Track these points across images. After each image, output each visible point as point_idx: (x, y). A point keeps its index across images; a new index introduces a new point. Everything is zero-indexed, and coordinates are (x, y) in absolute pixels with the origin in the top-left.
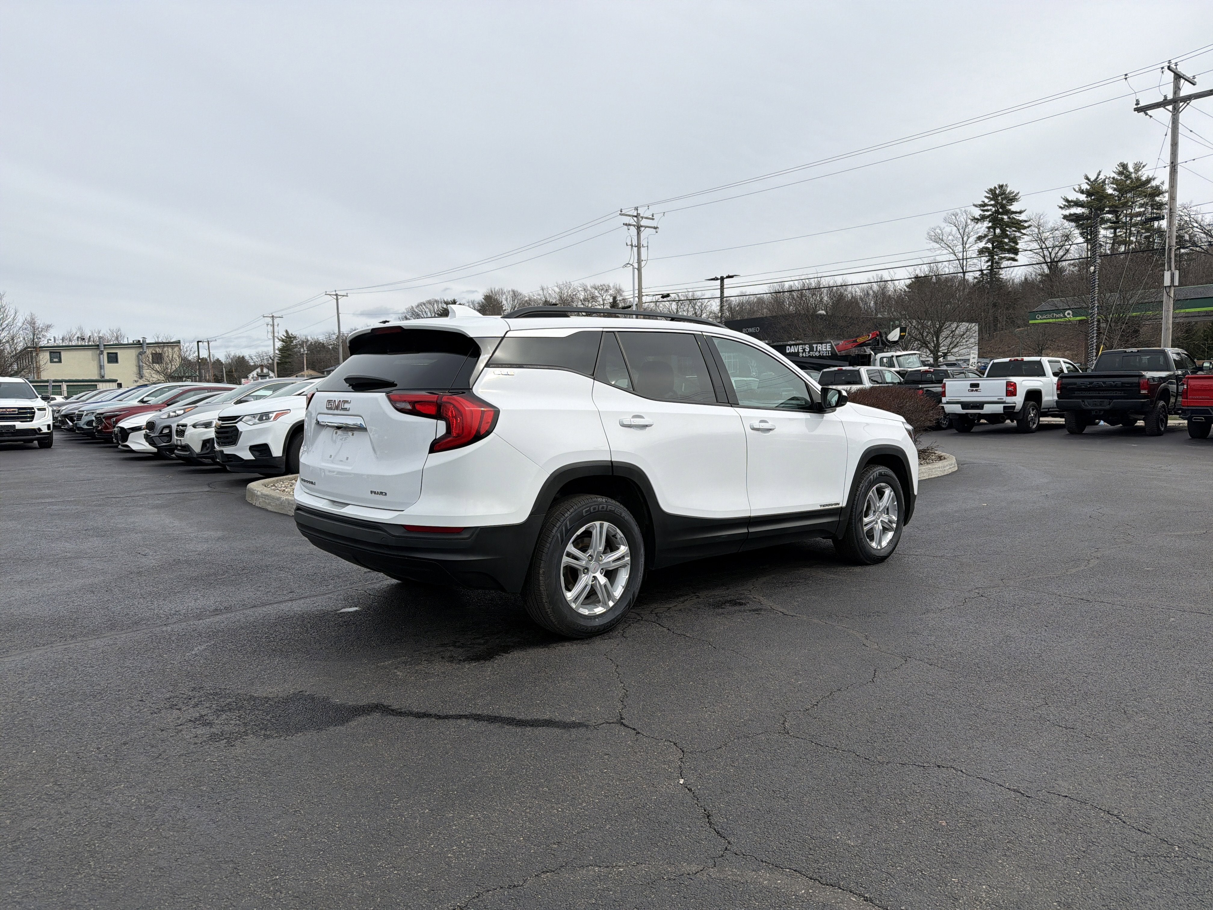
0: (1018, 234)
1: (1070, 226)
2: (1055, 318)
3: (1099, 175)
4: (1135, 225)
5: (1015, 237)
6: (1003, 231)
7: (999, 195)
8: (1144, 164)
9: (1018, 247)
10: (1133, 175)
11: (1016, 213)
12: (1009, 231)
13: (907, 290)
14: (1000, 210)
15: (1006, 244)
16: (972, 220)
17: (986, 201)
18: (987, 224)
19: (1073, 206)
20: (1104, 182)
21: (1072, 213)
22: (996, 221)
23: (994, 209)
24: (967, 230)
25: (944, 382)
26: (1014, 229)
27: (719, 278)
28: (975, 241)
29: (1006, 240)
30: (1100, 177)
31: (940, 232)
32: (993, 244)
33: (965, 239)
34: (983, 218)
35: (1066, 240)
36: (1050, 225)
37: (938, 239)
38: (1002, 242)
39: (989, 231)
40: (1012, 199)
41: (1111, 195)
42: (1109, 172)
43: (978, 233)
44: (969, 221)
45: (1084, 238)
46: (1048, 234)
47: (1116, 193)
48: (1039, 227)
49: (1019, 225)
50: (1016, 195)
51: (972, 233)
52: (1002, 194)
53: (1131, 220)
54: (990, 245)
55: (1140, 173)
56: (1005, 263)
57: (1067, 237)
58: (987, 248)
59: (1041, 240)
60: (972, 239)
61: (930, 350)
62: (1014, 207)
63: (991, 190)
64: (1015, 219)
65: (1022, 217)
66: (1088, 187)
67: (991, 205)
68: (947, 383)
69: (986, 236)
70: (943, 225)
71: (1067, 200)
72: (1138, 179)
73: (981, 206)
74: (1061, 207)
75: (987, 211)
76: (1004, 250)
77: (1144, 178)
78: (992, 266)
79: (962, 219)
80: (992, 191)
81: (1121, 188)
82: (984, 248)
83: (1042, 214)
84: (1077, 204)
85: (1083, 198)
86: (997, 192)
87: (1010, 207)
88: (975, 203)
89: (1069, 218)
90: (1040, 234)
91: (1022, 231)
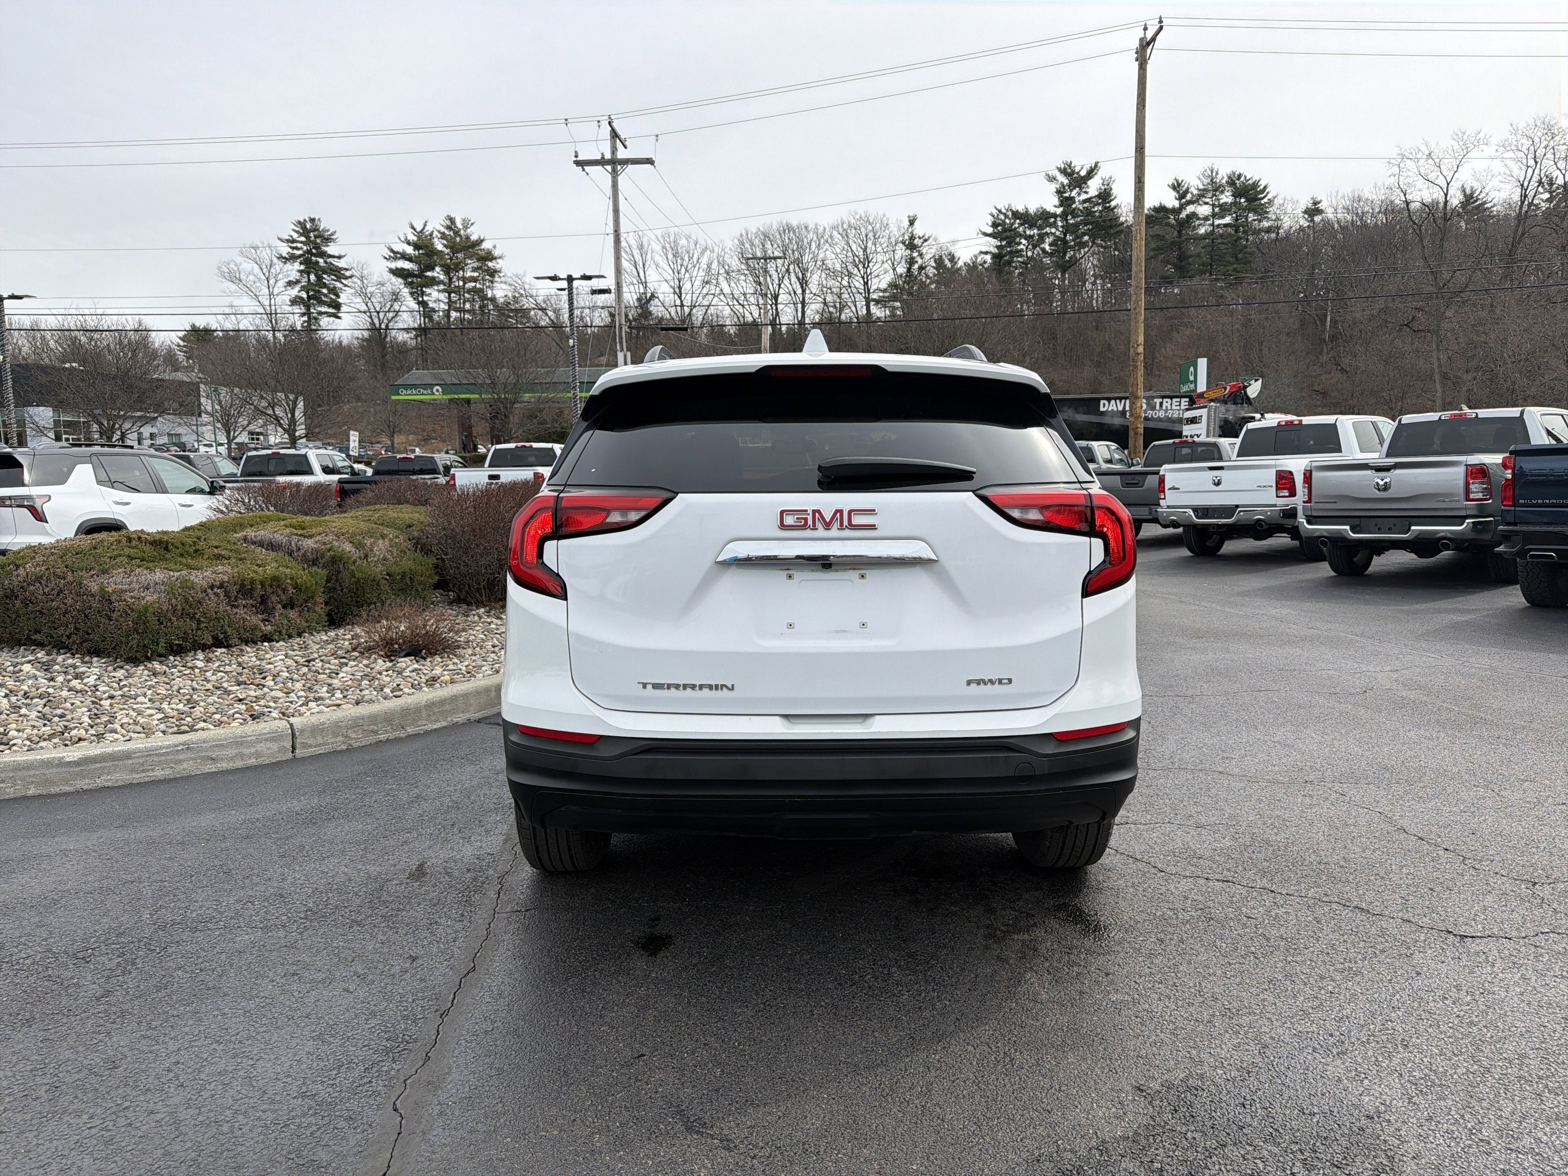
0: (338, 285)
1: (398, 282)
2: (423, 394)
3: (425, 225)
4: (469, 292)
5: (335, 288)
6: (319, 278)
7: (310, 231)
8: (472, 221)
9: (340, 300)
10: (462, 232)
11: (334, 257)
12: (327, 279)
14: (314, 251)
15: (325, 295)
16: (278, 258)
17: (295, 236)
18: (297, 266)
19: (399, 259)
20: (431, 234)
21: (399, 267)
22: (309, 266)
23: (305, 248)
24: (273, 270)
26: (333, 277)
28: (285, 287)
29: (325, 291)
30: (427, 228)
31: (235, 268)
32: (307, 293)
33: (272, 282)
34: (292, 258)
35: (395, 300)
36: (375, 278)
37: (235, 278)
38: (320, 293)
39: (301, 275)
40: (328, 240)
41: (441, 251)
42: (436, 225)
43: (288, 276)
44: (275, 260)
45: (414, 299)
46: (374, 289)
47: (447, 251)
48: (362, 278)
49: (338, 273)
50: (332, 234)
51: (280, 276)
52: (315, 230)
53: (465, 284)
54: (304, 295)
55: (469, 231)
56: (324, 321)
57: (396, 297)
58: (301, 298)
59: (366, 297)
60: (281, 284)
61: (284, 429)
62: (331, 249)
63: (299, 223)
64: (331, 263)
65: (341, 264)
66: (415, 238)
67: (301, 242)
68: (457, 474)
69: (298, 282)
70: (239, 259)
71: (392, 251)
72: (468, 238)
73: (288, 241)
74: (385, 258)
75: (297, 248)
76: (321, 303)
77: (474, 238)
78: (309, 321)
79: (266, 255)
80: (301, 224)
81: (453, 247)
82: (297, 297)
83: (365, 263)
84: (404, 256)
85: (410, 250)
86: (308, 226)
87: (326, 249)
88: (281, 237)
89: (398, 273)
90: (364, 287)
91: (343, 281)
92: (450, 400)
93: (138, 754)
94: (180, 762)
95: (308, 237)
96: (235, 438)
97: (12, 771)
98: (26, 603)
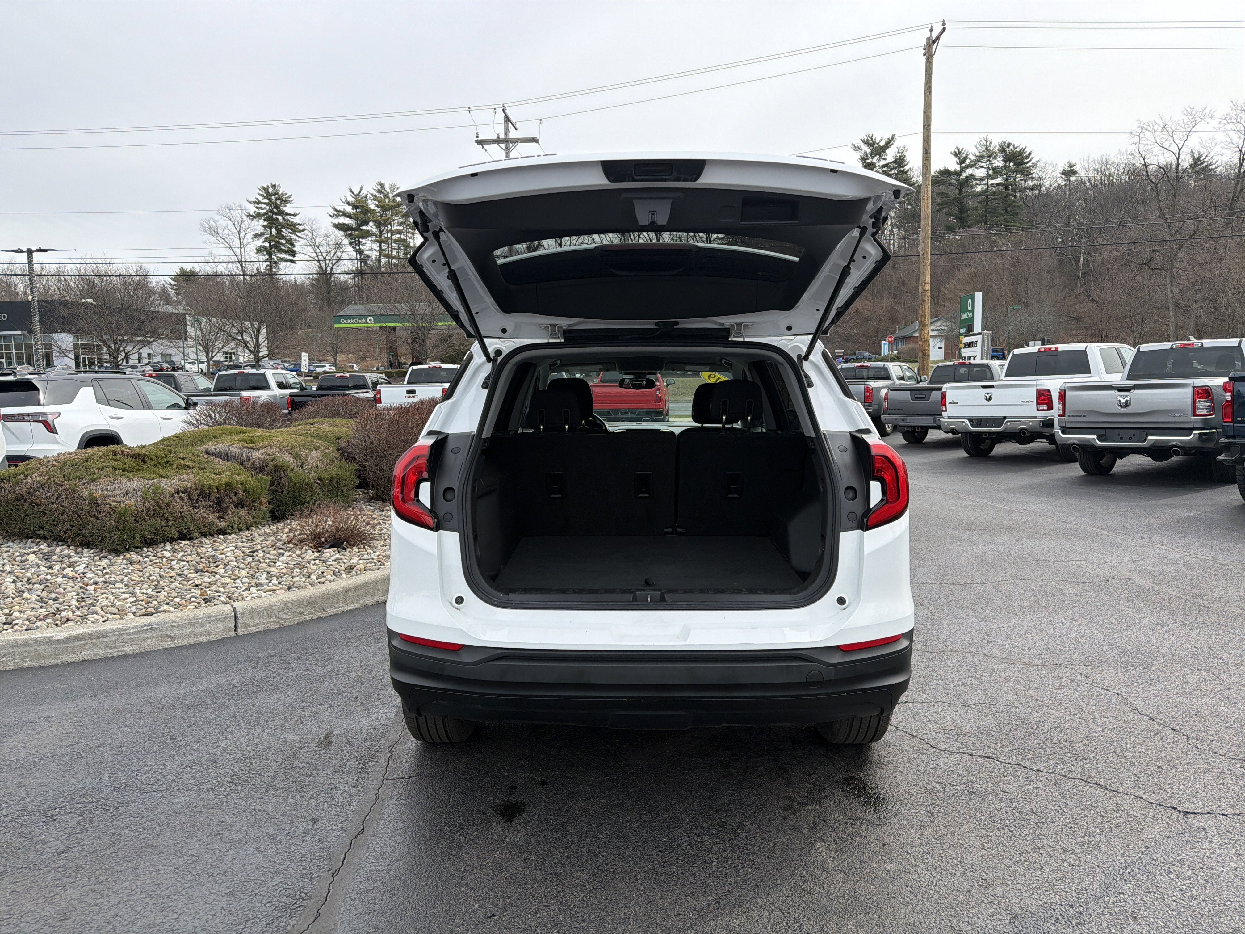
0: (294, 237)
1: (340, 234)
2: (359, 323)
3: (361, 190)
4: (395, 241)
5: (291, 239)
6: (279, 232)
7: (272, 195)
9: (295, 249)
10: (390, 195)
11: (290, 215)
12: (285, 232)
13: (173, 283)
14: (275, 210)
15: (283, 245)
16: (248, 216)
17: (260, 198)
18: (262, 222)
19: (341, 216)
20: (366, 197)
21: (341, 222)
22: (271, 222)
23: (268, 208)
24: (243, 226)
26: (290, 231)
27: (25, 250)
28: (252, 238)
29: (283, 241)
30: (362, 192)
31: (214, 224)
32: (270, 243)
33: (242, 234)
34: (258, 216)
35: (338, 248)
36: (323, 231)
37: (213, 232)
38: (279, 243)
39: (265, 229)
40: (285, 201)
41: (374, 210)
42: (370, 189)
43: (255, 230)
44: (245, 218)
45: (353, 247)
46: (321, 239)
47: (378, 210)
48: (312, 232)
49: (294, 228)
50: (289, 197)
51: (249, 230)
52: (275, 194)
53: (392, 235)
54: (267, 245)
56: (282, 265)
57: (338, 246)
58: (265, 247)
59: (316, 246)
60: (249, 236)
61: (250, 351)
62: (288, 209)
63: (264, 188)
64: (288, 220)
65: (296, 220)
66: (353, 200)
67: (265, 203)
68: (382, 389)
69: (262, 234)
70: (217, 217)
71: (336, 210)
73: (255, 203)
74: (330, 215)
75: (261, 208)
76: (280, 251)
78: (271, 265)
79: (237, 214)
80: (265, 189)
81: (382, 206)
82: (261, 246)
83: (315, 220)
84: (345, 214)
85: (349, 209)
86: (270, 191)
87: (284, 209)
88: (249, 199)
89: (340, 227)
90: (313, 239)
91: (297, 234)
92: (380, 327)
93: (112, 634)
94: (145, 639)
95: (270, 200)
96: (212, 357)
97: (12, 647)
98: (32, 505)
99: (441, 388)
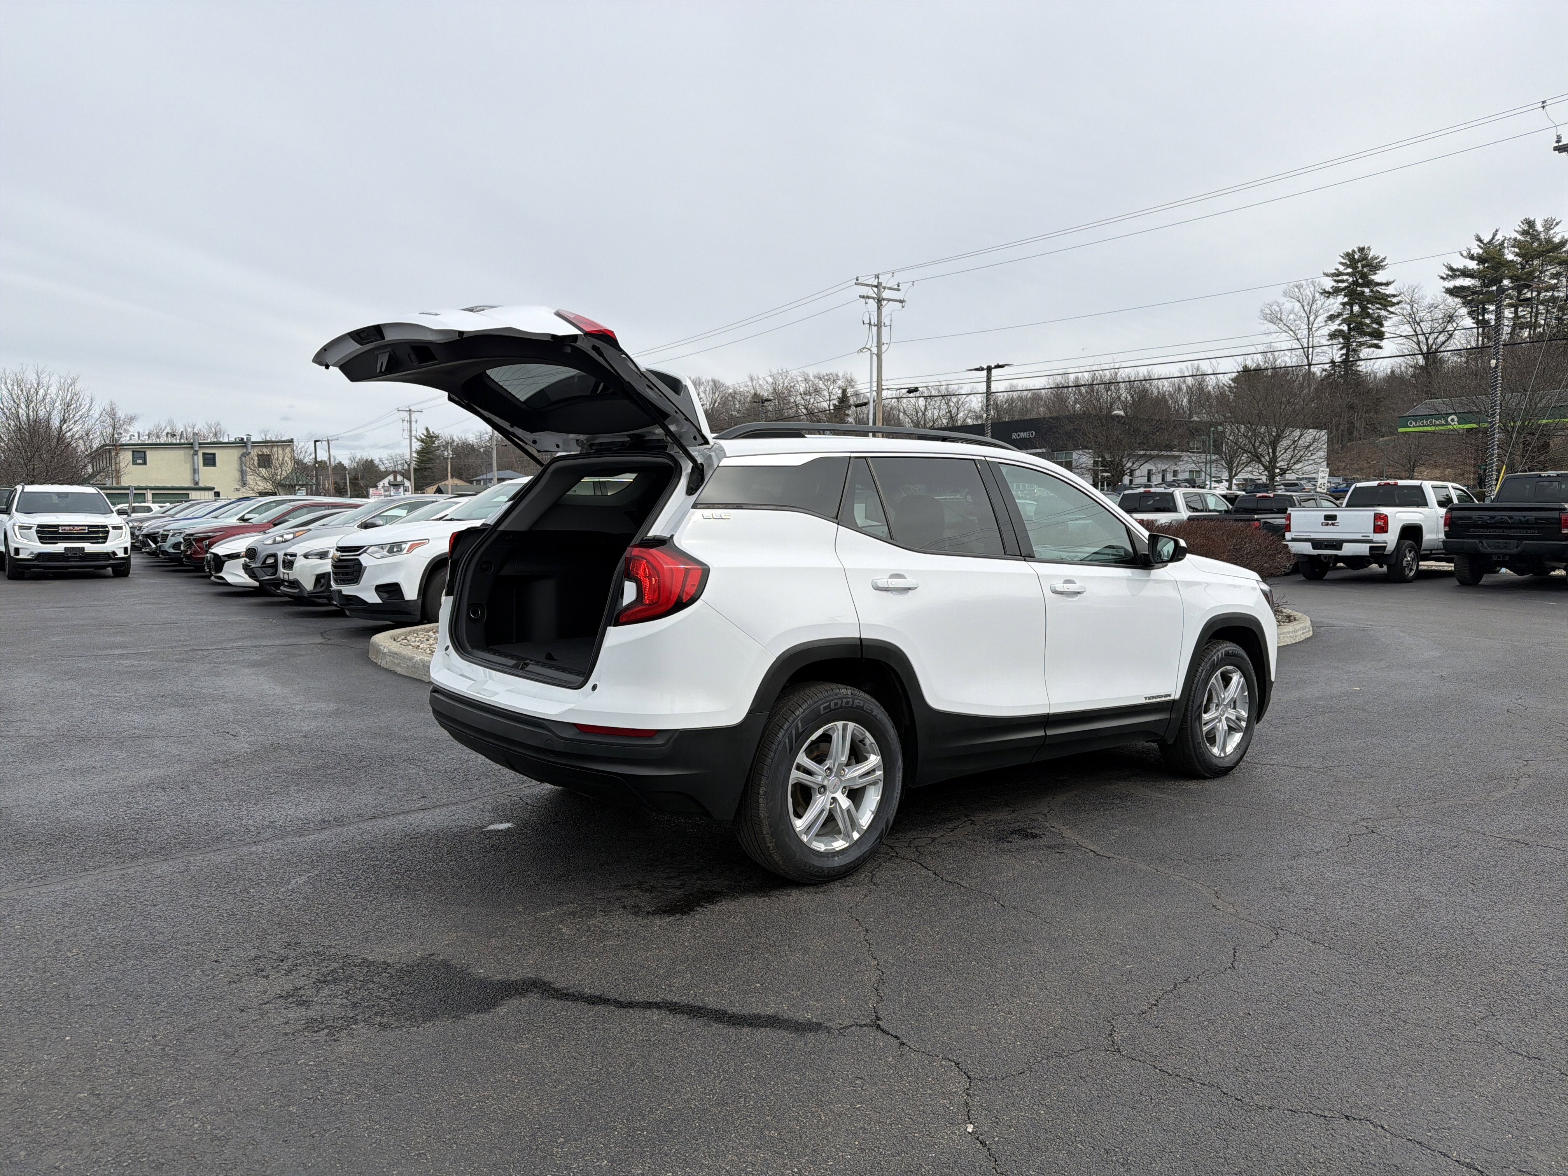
0: (1383, 313)
1: (1454, 302)
2: (1434, 425)
3: (1495, 235)
4: (1542, 303)
5: (1379, 316)
6: (1364, 308)
7: (1359, 261)
8: (1557, 221)
9: (1383, 329)
10: (1542, 236)
11: (1381, 284)
12: (1372, 309)
13: (1233, 385)
14: (1360, 281)
15: (1368, 326)
16: (1322, 293)
17: (1341, 268)
18: (1341, 299)
19: (1459, 276)
20: (1502, 244)
21: (1457, 285)
22: (1353, 295)
23: (1351, 279)
24: (1314, 307)
25: (1288, 512)
26: (1378, 306)
27: (985, 367)
28: (1326, 321)
29: (1368, 321)
30: (1497, 238)
31: (1278, 309)
32: (1349, 325)
33: (1312, 319)
34: (1336, 291)
35: (1449, 322)
36: (1428, 301)
37: (1275, 318)
38: (1361, 324)
39: (1344, 308)
40: (1376, 266)
41: (1512, 261)
42: (1510, 231)
43: (1329, 311)
44: (1317, 295)
45: (1473, 318)
46: (1425, 312)
47: (1519, 259)
48: (1411, 303)
49: (1385, 301)
50: (1381, 261)
51: (1321, 311)
52: (1363, 259)
53: (1539, 294)
54: (1345, 328)
55: (1552, 232)
56: (1365, 352)
57: (1451, 318)
58: (1341, 331)
59: (1415, 322)
60: (1321, 319)
61: (1263, 466)
62: (1379, 277)
63: (1348, 254)
64: (1379, 292)
65: (1389, 290)
66: (1481, 251)
67: (1347, 274)
68: (1293, 513)
69: (1340, 315)
70: (1282, 300)
71: (1451, 269)
72: (1549, 241)
73: (1334, 275)
74: (1442, 278)
75: (1342, 281)
76: (1363, 334)
77: (1557, 240)
78: (1347, 355)
79: (1308, 292)
80: (1350, 256)
81: (1526, 253)
82: (1336, 330)
83: (1417, 287)
84: (1465, 273)
85: (1473, 265)
86: (1356, 257)
87: (1373, 277)
88: (1326, 271)
89: (1453, 292)
90: (1412, 314)
91: (1389, 309)
92: (1466, 429)
95: (1355, 268)
99: (1372, 513)
